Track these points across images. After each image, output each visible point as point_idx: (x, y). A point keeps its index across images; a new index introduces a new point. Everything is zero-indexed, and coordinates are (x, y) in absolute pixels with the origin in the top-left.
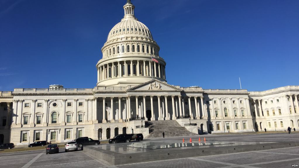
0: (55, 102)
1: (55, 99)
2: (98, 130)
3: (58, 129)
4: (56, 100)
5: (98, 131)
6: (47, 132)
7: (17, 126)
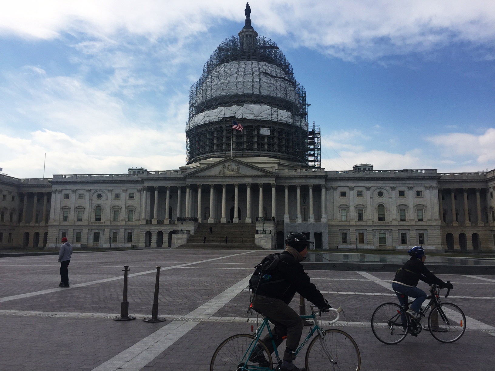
0: (99, 192)
1: (99, 188)
2: (145, 233)
3: (101, 229)
4: (99, 190)
5: (144, 235)
6: (88, 232)
7: (55, 223)
